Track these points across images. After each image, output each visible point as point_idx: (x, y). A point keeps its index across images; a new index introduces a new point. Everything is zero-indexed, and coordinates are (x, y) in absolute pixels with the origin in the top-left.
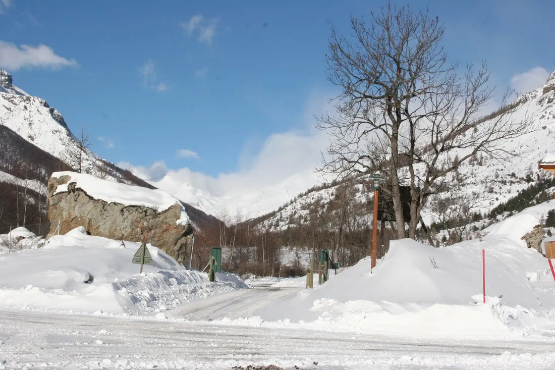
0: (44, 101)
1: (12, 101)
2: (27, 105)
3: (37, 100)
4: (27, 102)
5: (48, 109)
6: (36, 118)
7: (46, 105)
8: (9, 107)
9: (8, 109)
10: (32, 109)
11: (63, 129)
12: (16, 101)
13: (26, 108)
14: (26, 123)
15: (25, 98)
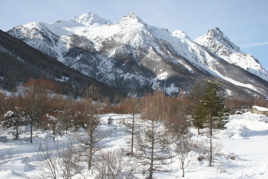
0: (251, 55)
1: (240, 56)
2: (245, 57)
3: (249, 55)
4: (245, 56)
5: (253, 58)
6: (249, 62)
7: (252, 56)
8: (239, 58)
9: (239, 59)
10: (247, 59)
11: (259, 65)
12: (241, 56)
13: (245, 58)
14: (246, 63)
15: (244, 55)
